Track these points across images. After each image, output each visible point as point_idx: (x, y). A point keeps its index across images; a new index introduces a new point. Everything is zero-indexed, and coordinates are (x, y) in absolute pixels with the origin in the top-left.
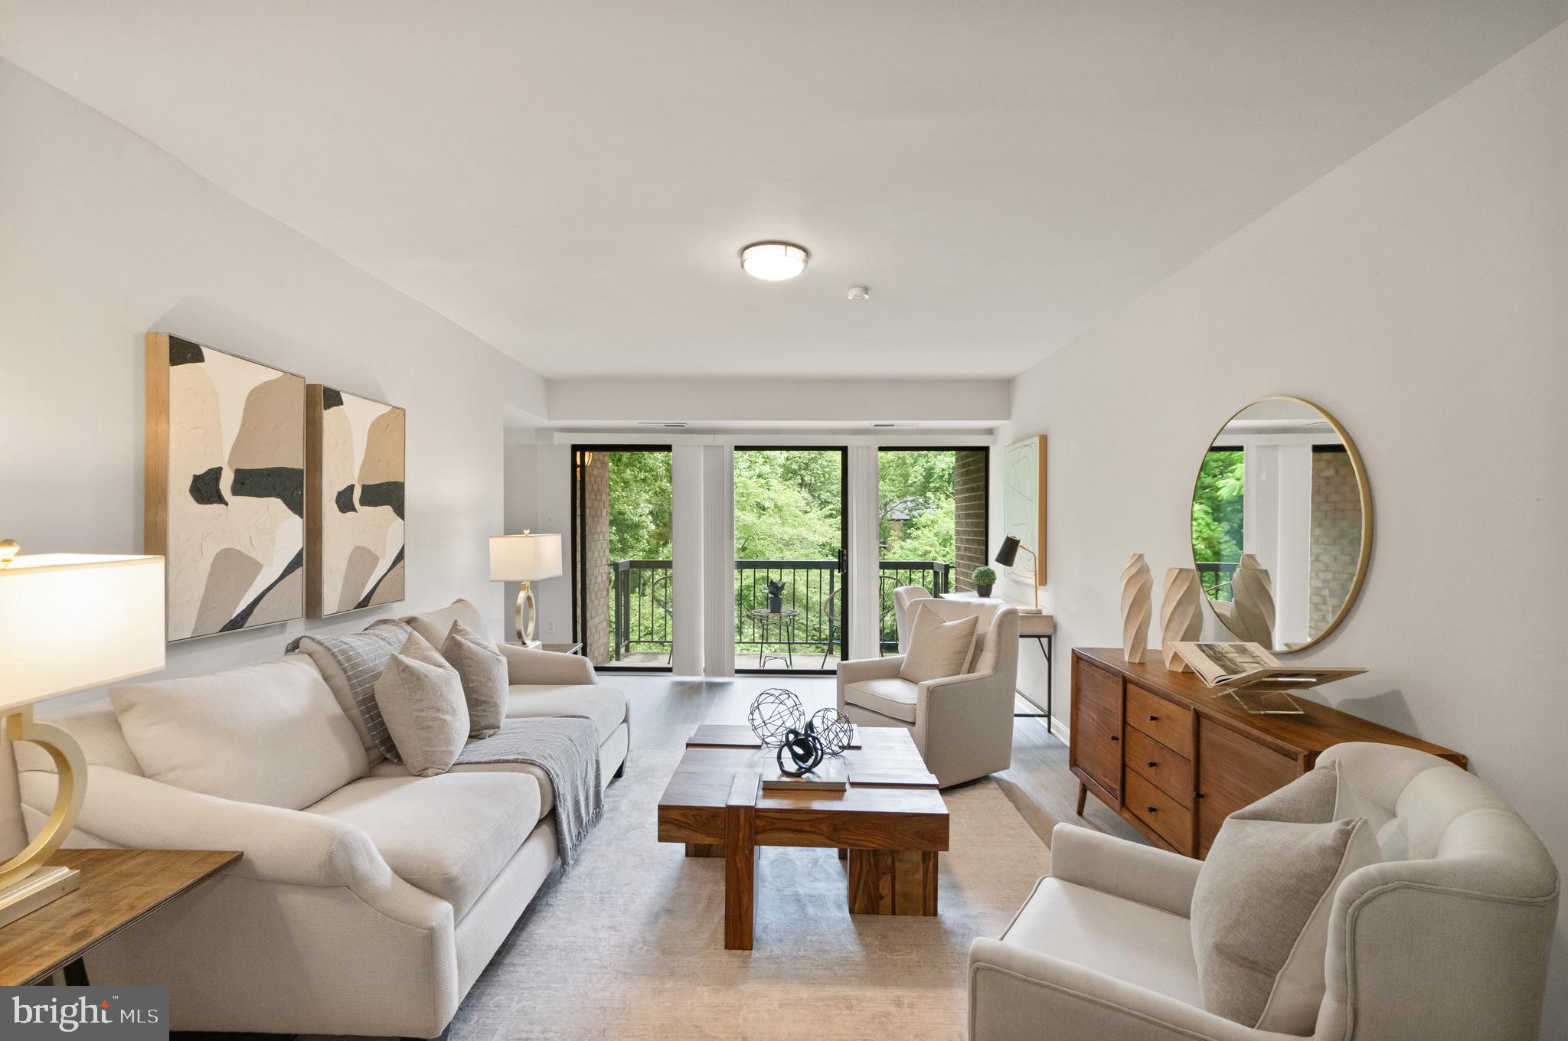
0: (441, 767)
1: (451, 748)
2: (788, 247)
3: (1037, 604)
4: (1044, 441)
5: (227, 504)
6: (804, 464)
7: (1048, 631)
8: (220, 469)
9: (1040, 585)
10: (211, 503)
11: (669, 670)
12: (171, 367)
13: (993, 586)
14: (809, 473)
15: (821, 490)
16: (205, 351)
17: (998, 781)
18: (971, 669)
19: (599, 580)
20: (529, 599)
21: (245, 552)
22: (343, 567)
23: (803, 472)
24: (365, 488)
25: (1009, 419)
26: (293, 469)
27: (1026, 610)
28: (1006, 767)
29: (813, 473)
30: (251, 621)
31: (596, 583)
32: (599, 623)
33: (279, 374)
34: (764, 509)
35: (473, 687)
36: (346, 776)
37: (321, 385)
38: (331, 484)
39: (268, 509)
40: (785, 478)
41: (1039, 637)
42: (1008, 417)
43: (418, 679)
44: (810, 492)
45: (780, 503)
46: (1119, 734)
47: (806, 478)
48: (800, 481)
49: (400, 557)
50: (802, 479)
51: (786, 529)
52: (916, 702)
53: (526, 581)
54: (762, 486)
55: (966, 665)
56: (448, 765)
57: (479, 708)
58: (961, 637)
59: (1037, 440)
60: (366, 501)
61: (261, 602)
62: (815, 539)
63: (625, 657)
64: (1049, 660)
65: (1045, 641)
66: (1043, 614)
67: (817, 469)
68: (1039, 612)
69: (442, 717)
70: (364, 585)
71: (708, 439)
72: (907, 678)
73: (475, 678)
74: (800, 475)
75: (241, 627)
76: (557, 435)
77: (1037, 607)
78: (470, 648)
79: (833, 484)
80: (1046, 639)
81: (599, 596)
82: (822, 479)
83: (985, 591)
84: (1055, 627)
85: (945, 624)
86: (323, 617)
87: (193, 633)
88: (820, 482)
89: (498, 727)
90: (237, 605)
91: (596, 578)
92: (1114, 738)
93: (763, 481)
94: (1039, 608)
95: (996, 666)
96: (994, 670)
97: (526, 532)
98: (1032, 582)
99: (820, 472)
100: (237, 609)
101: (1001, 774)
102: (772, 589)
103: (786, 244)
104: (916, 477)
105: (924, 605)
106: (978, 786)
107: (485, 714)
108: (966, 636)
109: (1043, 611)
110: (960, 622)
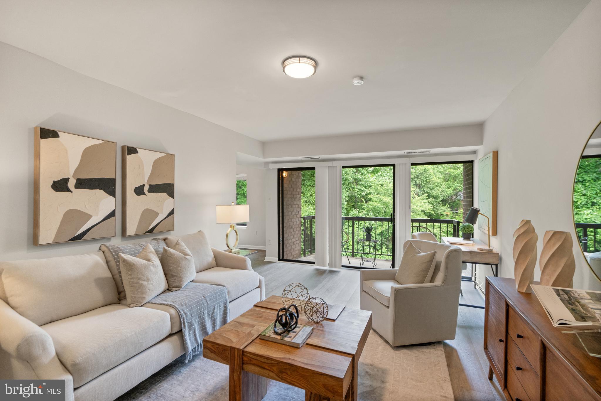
0: (138, 304)
1: (144, 296)
2: (301, 58)
4: (495, 155)
5: (72, 192)
7: (495, 262)
8: (69, 178)
9: (493, 235)
10: (63, 192)
11: (314, 263)
12: (41, 140)
14: (419, 179)
15: (425, 187)
16: (60, 133)
17: (446, 345)
18: (432, 280)
19: (295, 223)
20: (235, 231)
21: (82, 210)
22: (138, 217)
23: (416, 179)
24: (151, 186)
25: (482, 145)
26: (109, 179)
27: (482, 249)
28: (453, 338)
30: (85, 237)
31: (293, 225)
33: (102, 142)
35: (170, 269)
36: (101, 303)
37: (126, 146)
38: (131, 184)
39: (95, 194)
41: (491, 265)
42: (481, 144)
43: (130, 265)
44: (419, 188)
46: (504, 339)
47: (417, 182)
48: (415, 183)
49: (172, 213)
50: (416, 183)
52: (390, 296)
55: (429, 277)
56: (141, 303)
57: (173, 278)
58: (425, 262)
59: (492, 154)
60: (150, 191)
61: (91, 230)
63: (309, 255)
65: (494, 267)
66: (494, 252)
68: (491, 250)
69: (140, 282)
70: (150, 225)
71: (330, 164)
72: (398, 281)
73: (172, 265)
74: (415, 180)
75: (80, 239)
76: (270, 165)
77: (489, 247)
78: (170, 252)
79: (430, 184)
80: (495, 266)
82: (425, 182)
83: (467, 237)
84: (500, 259)
85: (419, 254)
86: (126, 236)
87: (53, 242)
88: (424, 184)
89: (181, 287)
90: (78, 231)
91: (293, 223)
92: (501, 341)
94: (491, 248)
95: (445, 281)
96: (443, 282)
98: (487, 234)
100: (77, 233)
101: (448, 342)
102: (367, 230)
103: (299, 56)
105: (411, 243)
106: (429, 347)
107: (175, 281)
108: (427, 262)
109: (494, 250)
110: (426, 254)
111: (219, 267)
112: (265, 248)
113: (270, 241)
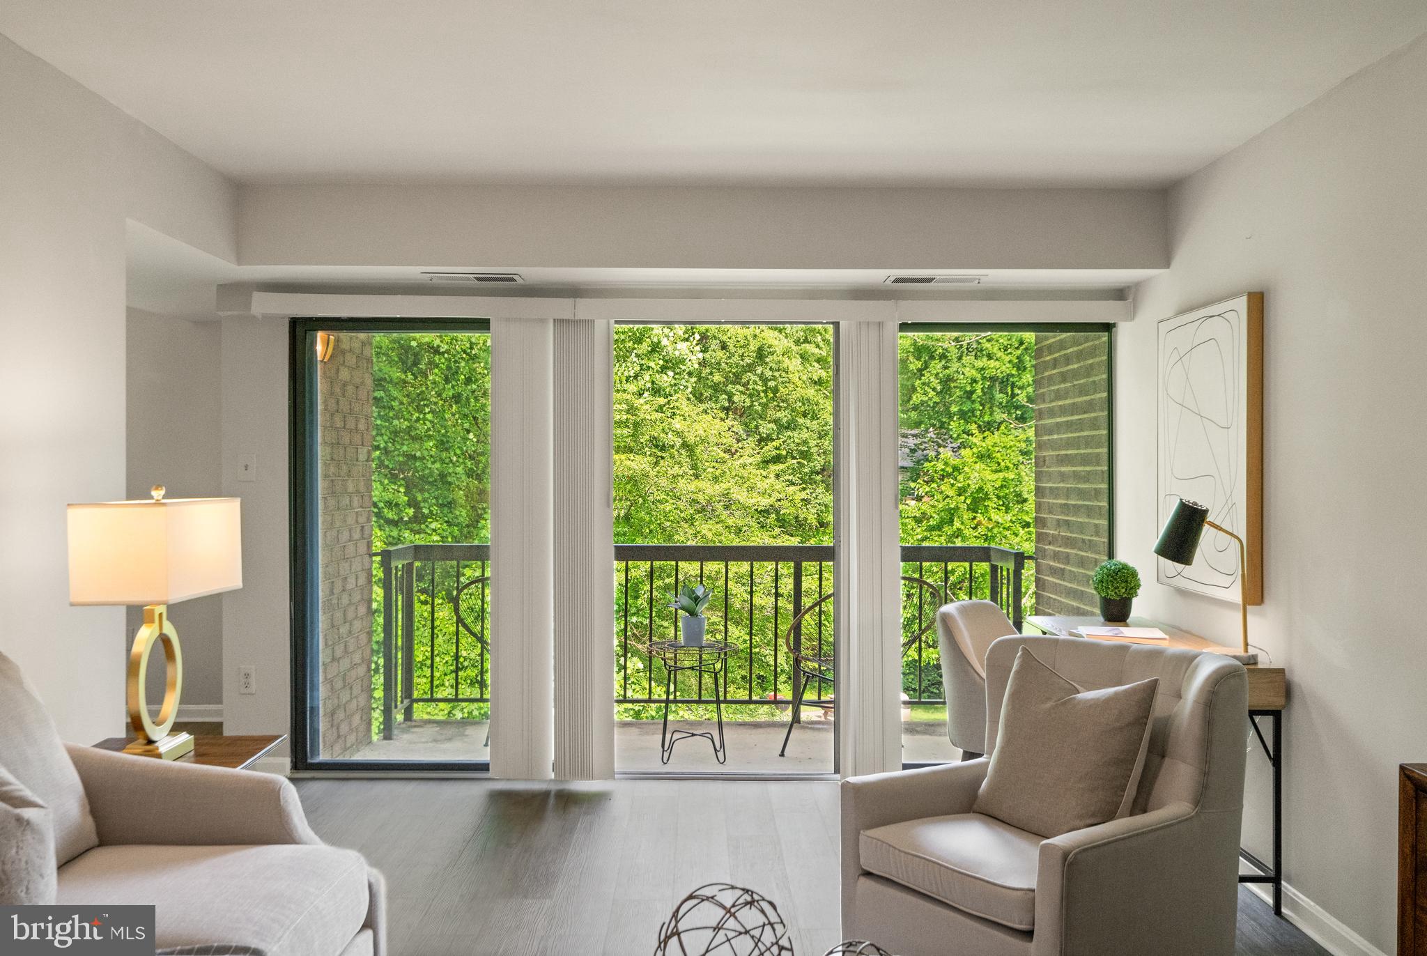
3: (1246, 644)
4: (1258, 304)
6: (734, 374)
7: (1272, 702)
9: (1251, 603)
11: (481, 767)
13: (1135, 601)
20: (165, 641)
25: (1167, 268)
29: (748, 389)
31: (344, 590)
32: (352, 668)
34: (663, 448)
40: (698, 397)
42: (1165, 263)
45: (691, 439)
51: (701, 484)
52: (1034, 885)
53: (159, 604)
54: (660, 409)
55: (1130, 792)
59: (1241, 304)
62: (753, 501)
63: (404, 730)
64: (1276, 761)
66: (1260, 666)
67: (755, 383)
68: (1253, 660)
71: (563, 308)
72: (996, 813)
77: (1246, 650)
80: (1271, 718)
81: (350, 615)
83: (1117, 612)
84: (1288, 691)
85: (1079, 696)
91: (345, 581)
93: (662, 401)
94: (1251, 651)
95: (1201, 797)
96: (1194, 804)
97: (158, 494)
98: (1235, 594)
99: (760, 388)
104: (925, 394)
105: (1026, 653)
108: (1129, 724)
109: (1259, 659)
110: (1116, 694)
111: (111, 844)
112: (220, 713)
113: (247, 676)
